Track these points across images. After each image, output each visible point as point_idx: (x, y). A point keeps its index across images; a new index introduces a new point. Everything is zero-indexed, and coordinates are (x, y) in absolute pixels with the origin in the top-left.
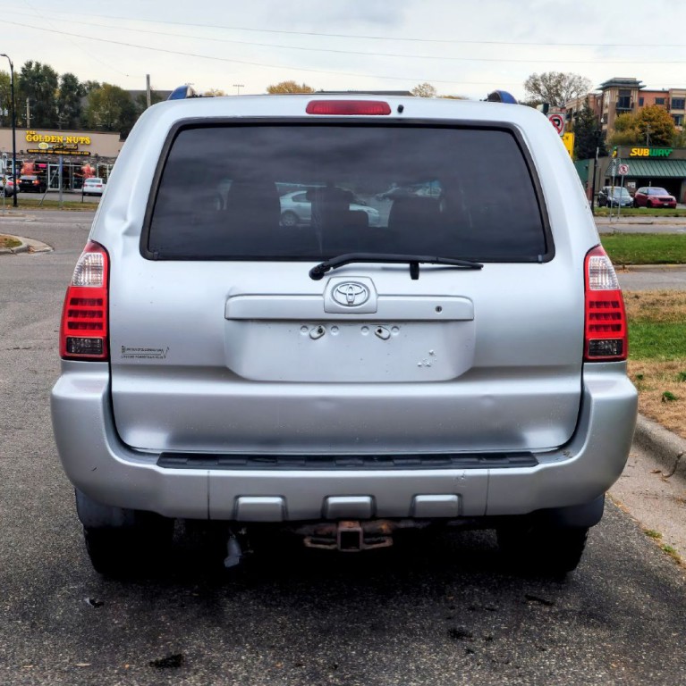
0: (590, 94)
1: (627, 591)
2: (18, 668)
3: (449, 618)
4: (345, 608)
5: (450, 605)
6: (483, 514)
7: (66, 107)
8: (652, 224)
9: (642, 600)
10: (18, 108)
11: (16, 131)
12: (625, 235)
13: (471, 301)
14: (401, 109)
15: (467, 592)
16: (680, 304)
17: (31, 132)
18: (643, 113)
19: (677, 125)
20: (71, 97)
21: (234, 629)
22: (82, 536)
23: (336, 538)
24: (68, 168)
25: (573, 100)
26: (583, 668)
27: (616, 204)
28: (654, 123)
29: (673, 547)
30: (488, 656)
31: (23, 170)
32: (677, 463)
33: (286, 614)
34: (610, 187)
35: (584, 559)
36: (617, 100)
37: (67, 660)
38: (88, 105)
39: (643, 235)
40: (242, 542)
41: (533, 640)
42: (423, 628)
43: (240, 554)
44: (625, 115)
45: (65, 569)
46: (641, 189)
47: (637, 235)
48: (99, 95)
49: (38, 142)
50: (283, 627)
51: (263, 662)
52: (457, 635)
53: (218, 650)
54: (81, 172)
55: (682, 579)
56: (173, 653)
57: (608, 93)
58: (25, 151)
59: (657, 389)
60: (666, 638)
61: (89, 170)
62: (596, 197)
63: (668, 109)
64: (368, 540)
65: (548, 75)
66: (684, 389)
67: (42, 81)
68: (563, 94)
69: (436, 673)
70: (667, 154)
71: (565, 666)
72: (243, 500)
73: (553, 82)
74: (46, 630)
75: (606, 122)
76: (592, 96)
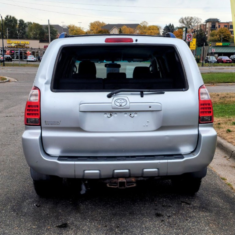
0: (202, 24)
1: (215, 199)
2: (13, 228)
3: (156, 209)
4: (121, 206)
5: (156, 205)
6: (166, 175)
7: (21, 31)
8: (223, 69)
9: (220, 202)
10: (4, 32)
11: (4, 40)
12: (214, 73)
13: (161, 104)
14: (136, 40)
15: (161, 200)
16: (233, 97)
17: (8, 40)
18: (220, 30)
19: (232, 34)
20: (22, 27)
21: (84, 214)
22: (32, 182)
23: (117, 183)
24: (22, 52)
25: (196, 26)
26: (201, 226)
27: (211, 62)
28: (224, 34)
29: (230, 183)
30: (169, 222)
31: (6, 53)
32: (232, 154)
33: (101, 209)
34: (209, 56)
35: (201, 188)
36: (211, 26)
37: (29, 226)
38: (28, 30)
39: (220, 73)
40: (86, 185)
41: (184, 216)
42: (147, 213)
43: (86, 190)
44: (214, 31)
45: (27, 194)
46: (219, 57)
47: (218, 73)
48: (32, 27)
49: (11, 43)
50: (100, 213)
51: (94, 226)
52: (158, 215)
53: (79, 221)
54: (26, 53)
55: (233, 195)
56: (64, 223)
57: (208, 24)
58: (7, 47)
59: (225, 128)
60: (229, 215)
61: (29, 53)
62: (204, 60)
63: (229, 29)
64: (128, 184)
65: (187, 17)
66: (234, 128)
67: (12, 22)
68: (192, 24)
69: (152, 228)
70: (228, 45)
71: (195, 226)
72: (86, 172)
73: (188, 20)
74: (21, 215)
75: (207, 34)
76: (202, 25)
